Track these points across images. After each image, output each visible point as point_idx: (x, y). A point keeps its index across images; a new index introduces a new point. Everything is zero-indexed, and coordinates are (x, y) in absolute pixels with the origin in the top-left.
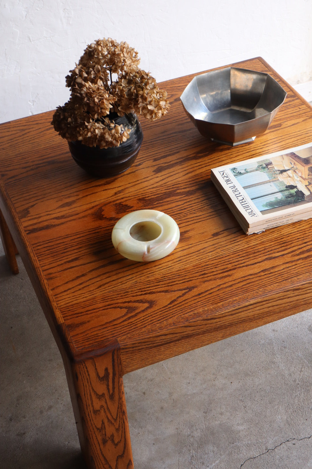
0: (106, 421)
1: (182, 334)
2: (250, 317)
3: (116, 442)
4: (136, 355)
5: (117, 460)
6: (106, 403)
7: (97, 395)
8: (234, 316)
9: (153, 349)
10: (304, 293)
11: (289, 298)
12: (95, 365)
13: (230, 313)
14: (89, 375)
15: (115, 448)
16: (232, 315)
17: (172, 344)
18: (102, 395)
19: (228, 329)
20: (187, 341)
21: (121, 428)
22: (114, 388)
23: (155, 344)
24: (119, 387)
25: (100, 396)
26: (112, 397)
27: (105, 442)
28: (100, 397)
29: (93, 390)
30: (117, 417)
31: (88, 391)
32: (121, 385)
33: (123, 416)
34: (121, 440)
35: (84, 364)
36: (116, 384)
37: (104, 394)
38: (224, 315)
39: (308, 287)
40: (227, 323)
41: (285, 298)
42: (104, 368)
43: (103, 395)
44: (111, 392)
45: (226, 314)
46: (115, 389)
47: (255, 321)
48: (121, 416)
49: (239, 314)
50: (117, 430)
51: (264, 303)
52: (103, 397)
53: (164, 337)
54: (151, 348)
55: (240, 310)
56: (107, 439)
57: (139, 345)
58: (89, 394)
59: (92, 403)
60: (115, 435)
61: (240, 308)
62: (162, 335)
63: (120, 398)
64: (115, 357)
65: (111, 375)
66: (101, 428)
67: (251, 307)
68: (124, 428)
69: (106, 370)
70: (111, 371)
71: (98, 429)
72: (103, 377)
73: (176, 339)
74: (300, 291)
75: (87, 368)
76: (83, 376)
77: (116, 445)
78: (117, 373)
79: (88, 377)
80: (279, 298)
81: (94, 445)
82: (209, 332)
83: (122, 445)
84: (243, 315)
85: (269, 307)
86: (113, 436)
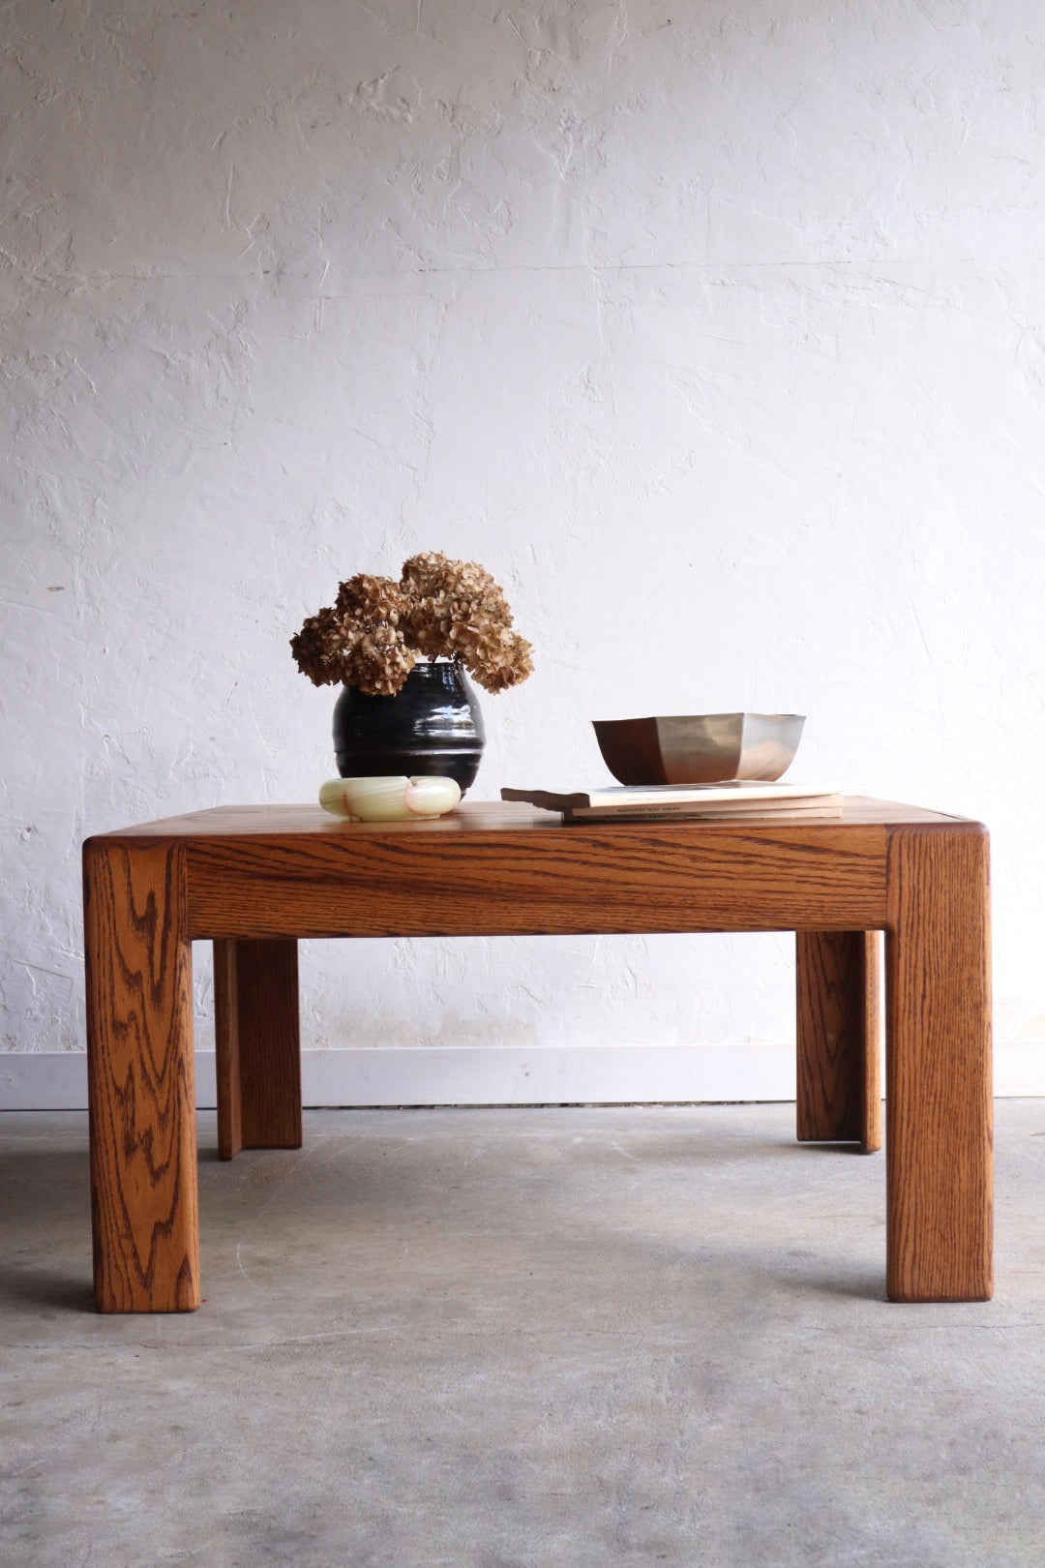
0: (138, 1072)
1: (329, 865)
2: (489, 886)
3: (156, 1164)
4: (218, 881)
5: (154, 1238)
6: (143, 1007)
7: (126, 970)
8: (449, 863)
9: (257, 882)
10: (624, 863)
11: (585, 863)
12: (129, 871)
13: (439, 850)
14: (112, 895)
15: (153, 1186)
16: (444, 857)
17: (301, 886)
18: (135, 977)
19: (436, 899)
20: (337, 895)
21: (170, 1116)
22: (163, 967)
23: (263, 869)
24: (175, 969)
25: (131, 976)
26: (157, 992)
27: (130, 1149)
28: (133, 980)
29: (118, 949)
30: (163, 1073)
31: (107, 948)
32: (181, 967)
33: (178, 1075)
34: (167, 1165)
35: (105, 858)
36: (169, 953)
37: (141, 977)
38: (424, 849)
39: (629, 849)
40: (432, 878)
41: (576, 861)
42: (146, 892)
43: (139, 975)
44: (157, 977)
45: (431, 849)
46: (167, 970)
47: (502, 904)
48: (174, 1076)
49: (462, 863)
50: (162, 1118)
51: (522, 853)
52: (138, 984)
53: (282, 856)
54: (253, 876)
55: (464, 852)
56: (136, 1139)
57: (228, 854)
58: (107, 956)
59: (112, 994)
60: (157, 1134)
61: (461, 845)
62: (281, 848)
63: (176, 1011)
64: (174, 866)
65: (160, 921)
66: (126, 1091)
67: (490, 852)
68: (179, 1123)
69: (151, 897)
70: (160, 907)
71: (117, 1090)
72: (143, 917)
73: (310, 873)
74: (612, 852)
75: (110, 873)
76: (99, 893)
77: (156, 1175)
78: (174, 920)
79: (111, 902)
80: (558, 855)
81: (103, 1143)
82: (390, 889)
83: (168, 1179)
84: (472, 869)
85: (536, 873)
86: (149, 1134)
